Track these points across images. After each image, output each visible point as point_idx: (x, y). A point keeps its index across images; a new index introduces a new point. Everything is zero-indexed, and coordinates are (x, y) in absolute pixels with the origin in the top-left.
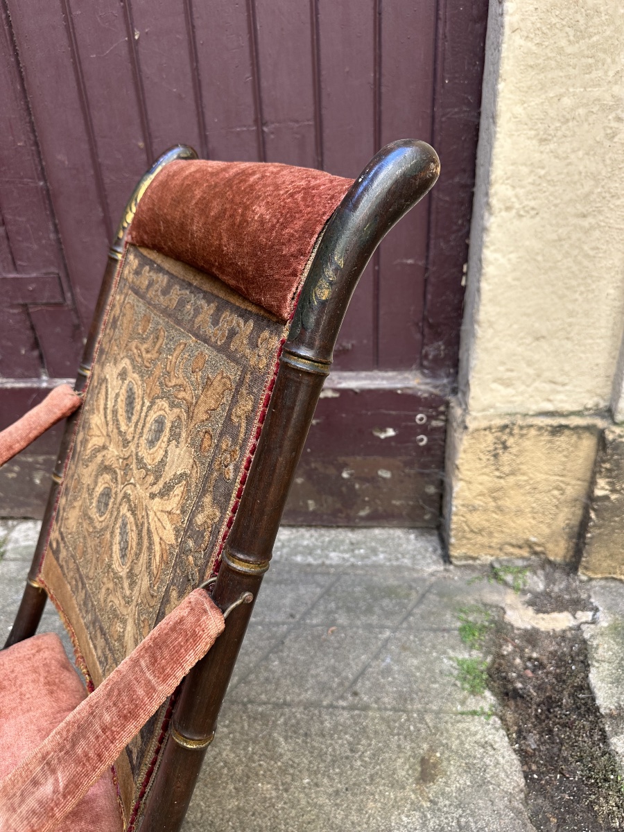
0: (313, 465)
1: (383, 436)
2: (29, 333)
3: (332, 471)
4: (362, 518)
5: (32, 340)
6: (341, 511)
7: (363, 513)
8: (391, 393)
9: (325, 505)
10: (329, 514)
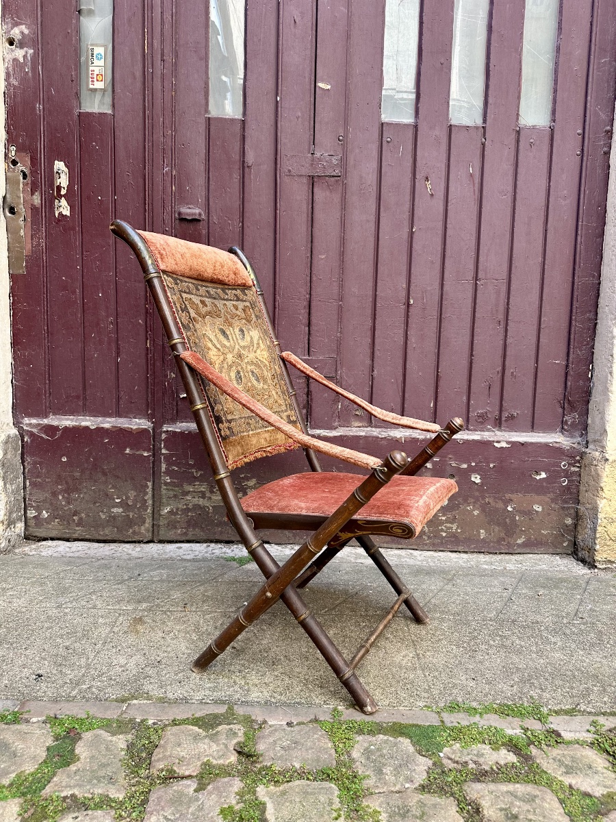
0: (487, 500)
1: (538, 478)
2: (305, 396)
3: (500, 505)
4: (519, 546)
5: (305, 402)
6: (503, 539)
7: (519, 541)
8: (546, 445)
9: (492, 534)
10: (495, 542)
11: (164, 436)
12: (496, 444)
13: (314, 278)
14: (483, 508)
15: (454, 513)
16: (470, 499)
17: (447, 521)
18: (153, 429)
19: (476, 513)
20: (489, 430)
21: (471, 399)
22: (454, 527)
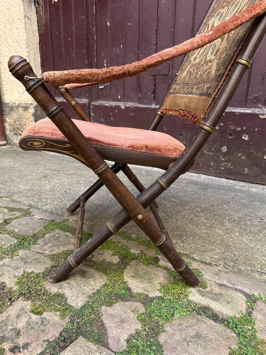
0: (251, 151)
2: (153, 87)
3: (260, 155)
5: (153, 90)
6: (259, 176)
9: (253, 171)
10: (254, 177)
11: (92, 107)
12: (261, 116)
13: (159, 16)
14: (249, 156)
15: (230, 157)
16: (240, 149)
17: (225, 161)
18: (89, 104)
19: (243, 158)
20: (260, 108)
21: (250, 87)
22: (229, 165)
